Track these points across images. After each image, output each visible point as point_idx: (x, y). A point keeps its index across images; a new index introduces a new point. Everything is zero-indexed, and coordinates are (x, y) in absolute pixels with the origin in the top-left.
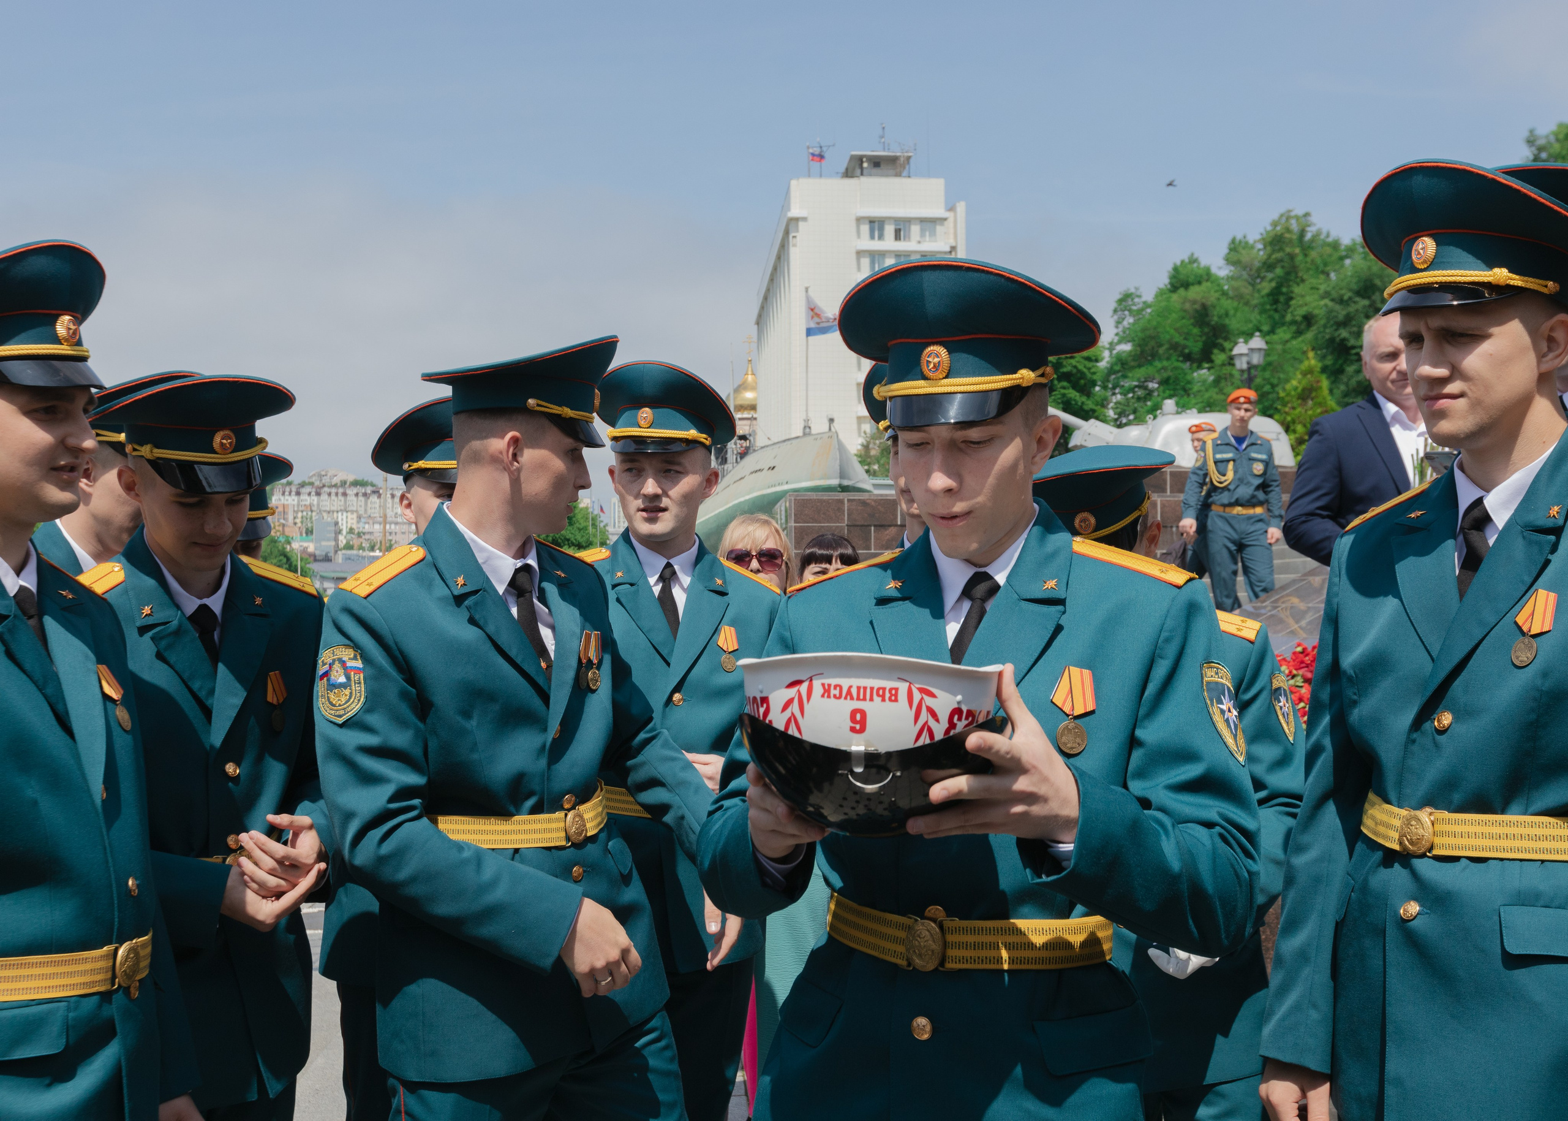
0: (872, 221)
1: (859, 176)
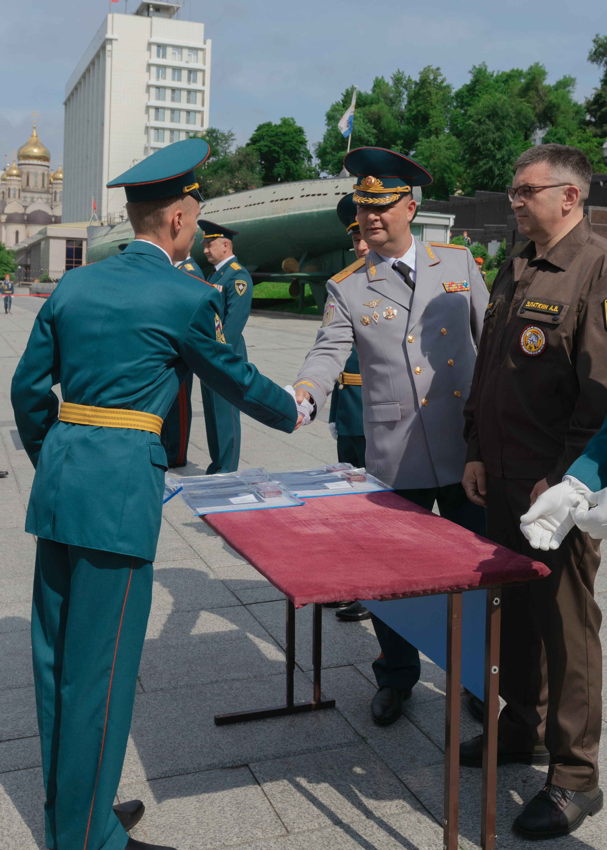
0: (159, 46)
1: (148, 16)
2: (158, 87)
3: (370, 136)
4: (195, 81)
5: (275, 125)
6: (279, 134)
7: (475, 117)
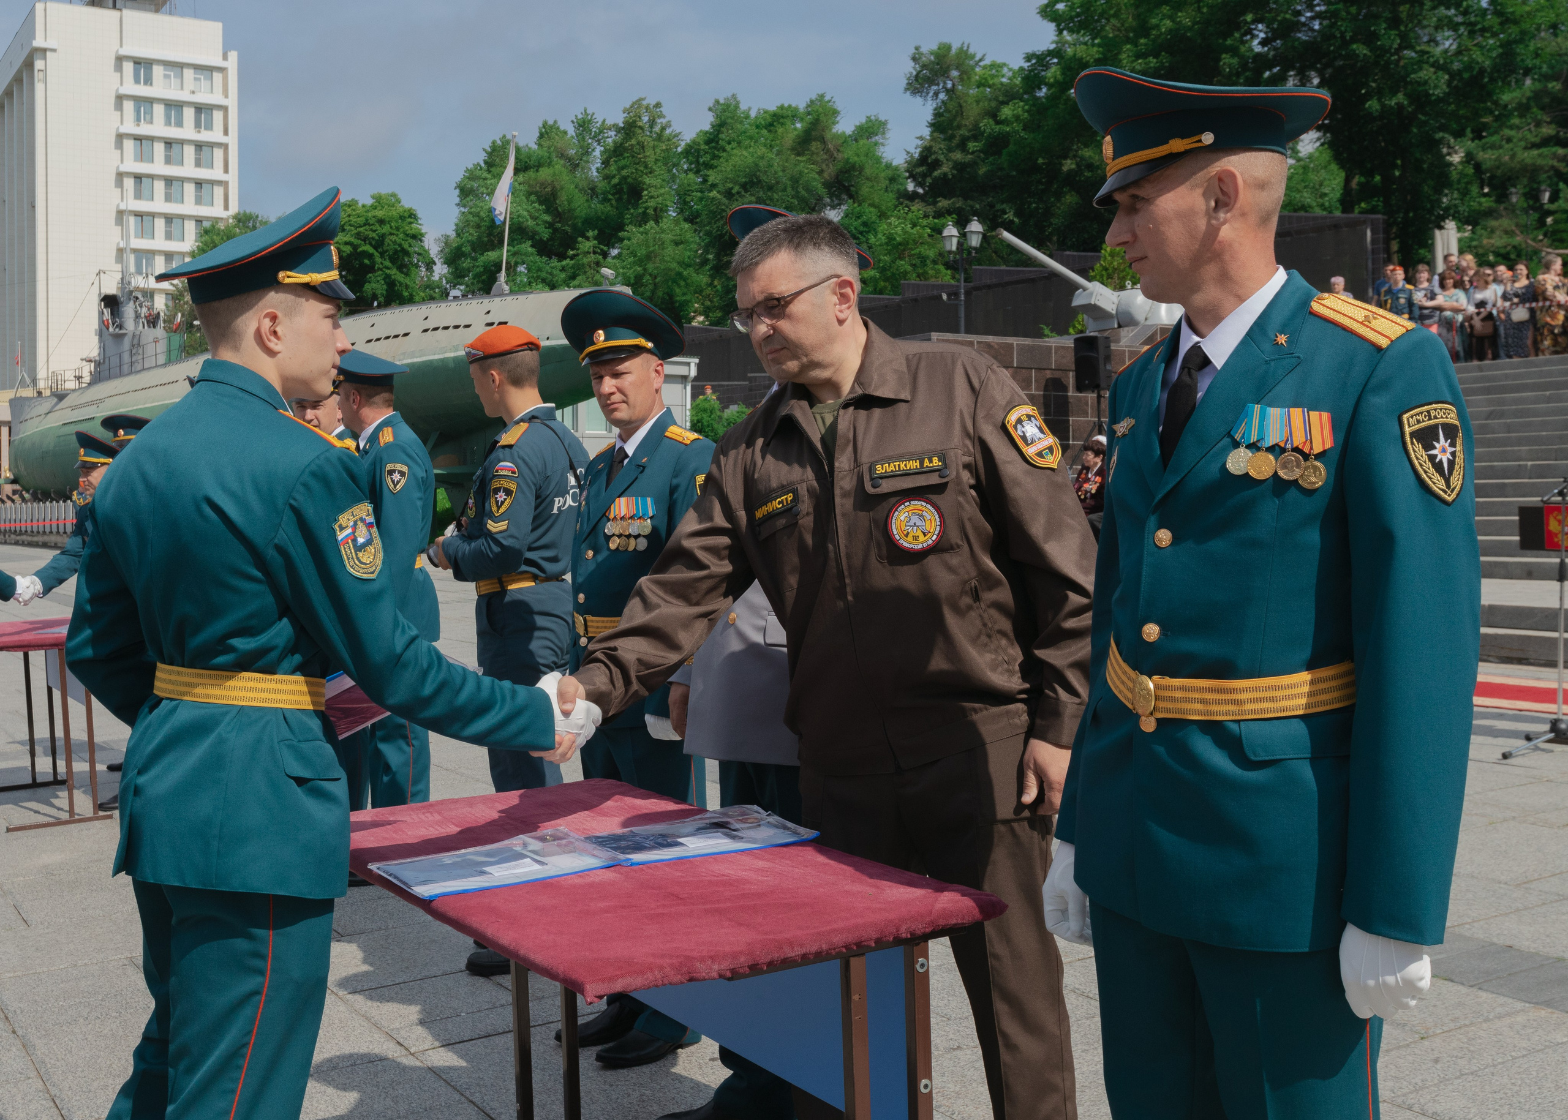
0: (138, 62)
1: (114, 7)
2: (139, 139)
3: (537, 224)
4: (209, 127)
5: (364, 206)
6: (371, 222)
7: (721, 188)
